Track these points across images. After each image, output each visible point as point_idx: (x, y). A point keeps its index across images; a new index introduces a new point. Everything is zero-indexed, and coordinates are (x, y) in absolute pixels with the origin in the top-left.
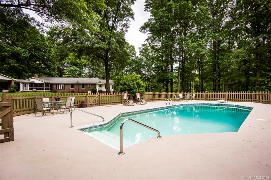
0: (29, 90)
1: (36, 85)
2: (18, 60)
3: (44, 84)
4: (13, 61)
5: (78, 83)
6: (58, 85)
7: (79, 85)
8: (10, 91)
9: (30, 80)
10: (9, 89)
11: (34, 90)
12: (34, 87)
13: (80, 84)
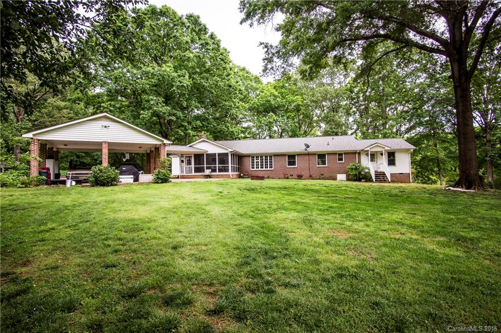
0: (193, 174)
1: (211, 158)
2: (168, 99)
3: (230, 155)
4: (158, 100)
5: (310, 150)
6: (255, 158)
7: (311, 157)
8: (158, 178)
9: (195, 146)
10: (156, 171)
11: (207, 172)
12: (205, 166)
13: (313, 154)
